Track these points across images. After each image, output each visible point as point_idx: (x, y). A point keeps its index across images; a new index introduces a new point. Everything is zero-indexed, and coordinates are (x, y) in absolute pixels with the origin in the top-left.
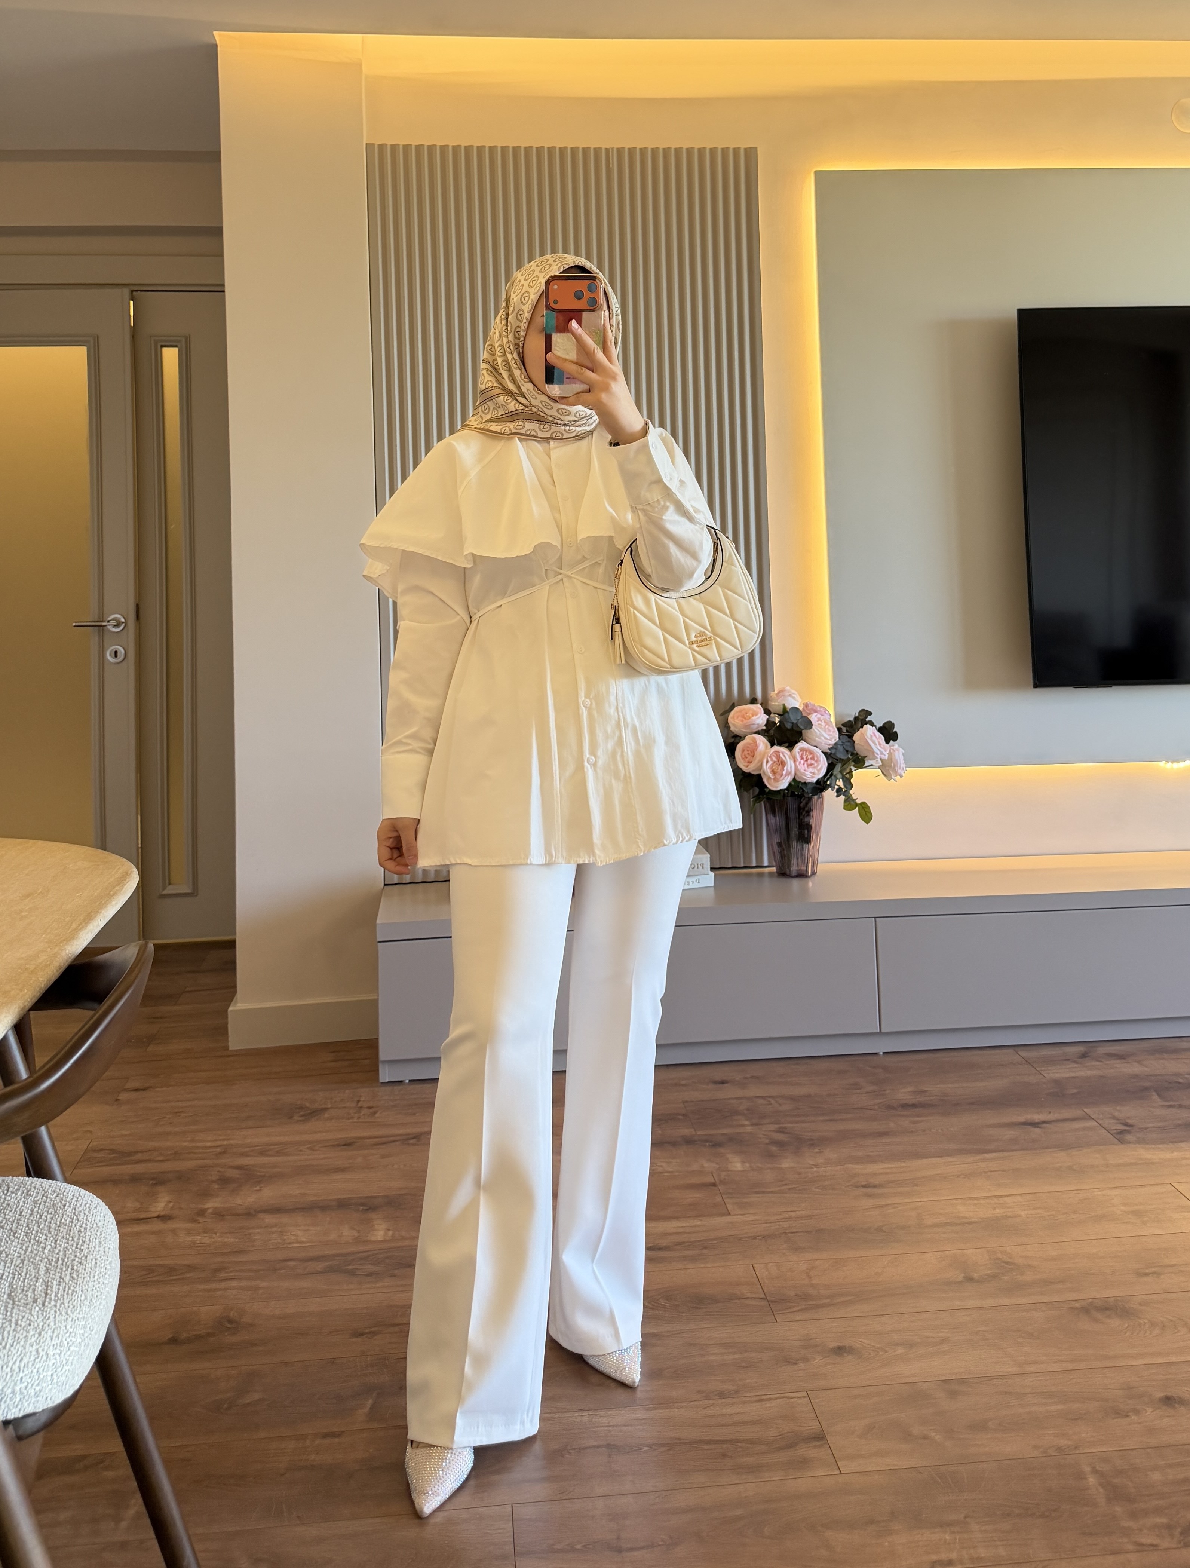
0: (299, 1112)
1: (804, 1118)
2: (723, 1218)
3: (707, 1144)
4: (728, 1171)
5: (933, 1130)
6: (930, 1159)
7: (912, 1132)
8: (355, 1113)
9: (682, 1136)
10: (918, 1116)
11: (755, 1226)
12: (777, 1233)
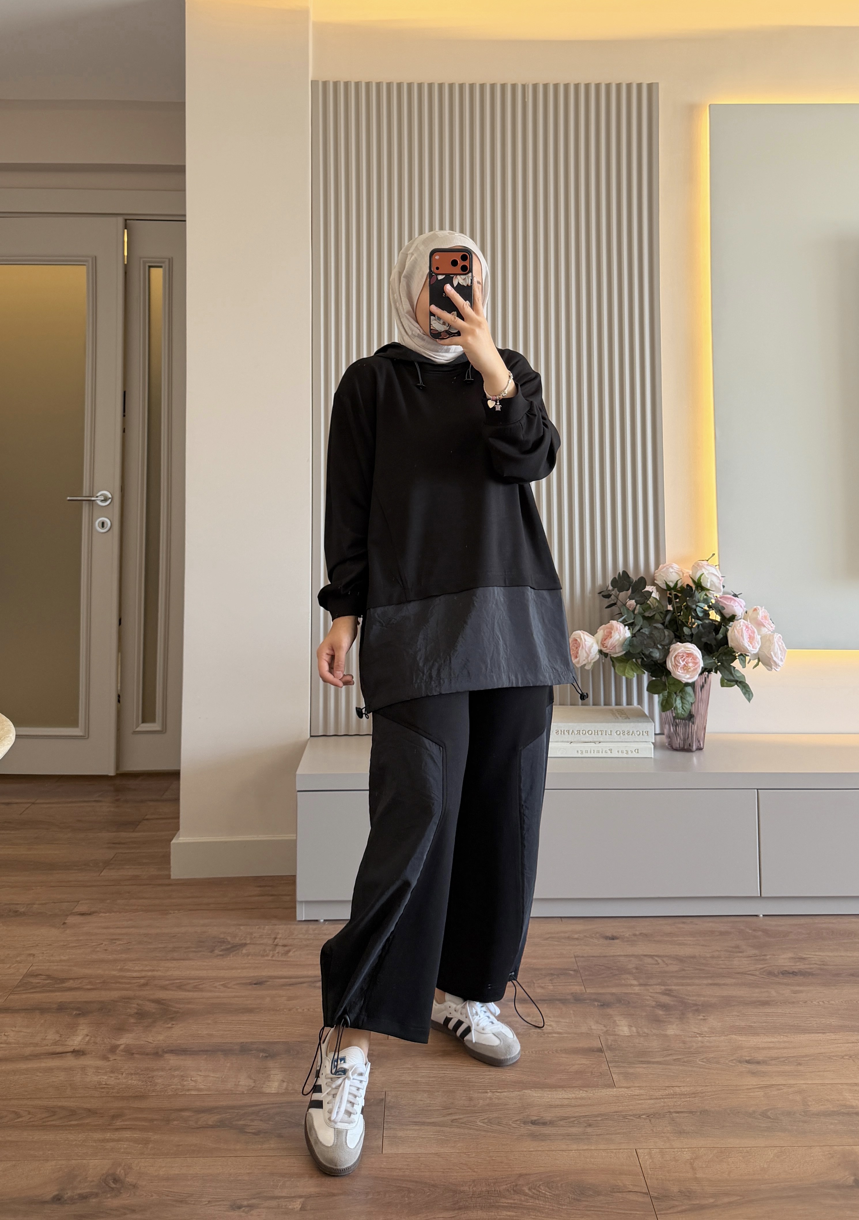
0: (221, 946)
1: (688, 981)
2: (608, 1090)
3: (596, 1003)
4: (616, 1035)
5: (814, 1002)
6: (813, 1035)
7: (793, 1003)
8: (270, 951)
9: (572, 993)
10: (799, 985)
11: (639, 1102)
12: (660, 1112)
